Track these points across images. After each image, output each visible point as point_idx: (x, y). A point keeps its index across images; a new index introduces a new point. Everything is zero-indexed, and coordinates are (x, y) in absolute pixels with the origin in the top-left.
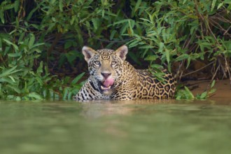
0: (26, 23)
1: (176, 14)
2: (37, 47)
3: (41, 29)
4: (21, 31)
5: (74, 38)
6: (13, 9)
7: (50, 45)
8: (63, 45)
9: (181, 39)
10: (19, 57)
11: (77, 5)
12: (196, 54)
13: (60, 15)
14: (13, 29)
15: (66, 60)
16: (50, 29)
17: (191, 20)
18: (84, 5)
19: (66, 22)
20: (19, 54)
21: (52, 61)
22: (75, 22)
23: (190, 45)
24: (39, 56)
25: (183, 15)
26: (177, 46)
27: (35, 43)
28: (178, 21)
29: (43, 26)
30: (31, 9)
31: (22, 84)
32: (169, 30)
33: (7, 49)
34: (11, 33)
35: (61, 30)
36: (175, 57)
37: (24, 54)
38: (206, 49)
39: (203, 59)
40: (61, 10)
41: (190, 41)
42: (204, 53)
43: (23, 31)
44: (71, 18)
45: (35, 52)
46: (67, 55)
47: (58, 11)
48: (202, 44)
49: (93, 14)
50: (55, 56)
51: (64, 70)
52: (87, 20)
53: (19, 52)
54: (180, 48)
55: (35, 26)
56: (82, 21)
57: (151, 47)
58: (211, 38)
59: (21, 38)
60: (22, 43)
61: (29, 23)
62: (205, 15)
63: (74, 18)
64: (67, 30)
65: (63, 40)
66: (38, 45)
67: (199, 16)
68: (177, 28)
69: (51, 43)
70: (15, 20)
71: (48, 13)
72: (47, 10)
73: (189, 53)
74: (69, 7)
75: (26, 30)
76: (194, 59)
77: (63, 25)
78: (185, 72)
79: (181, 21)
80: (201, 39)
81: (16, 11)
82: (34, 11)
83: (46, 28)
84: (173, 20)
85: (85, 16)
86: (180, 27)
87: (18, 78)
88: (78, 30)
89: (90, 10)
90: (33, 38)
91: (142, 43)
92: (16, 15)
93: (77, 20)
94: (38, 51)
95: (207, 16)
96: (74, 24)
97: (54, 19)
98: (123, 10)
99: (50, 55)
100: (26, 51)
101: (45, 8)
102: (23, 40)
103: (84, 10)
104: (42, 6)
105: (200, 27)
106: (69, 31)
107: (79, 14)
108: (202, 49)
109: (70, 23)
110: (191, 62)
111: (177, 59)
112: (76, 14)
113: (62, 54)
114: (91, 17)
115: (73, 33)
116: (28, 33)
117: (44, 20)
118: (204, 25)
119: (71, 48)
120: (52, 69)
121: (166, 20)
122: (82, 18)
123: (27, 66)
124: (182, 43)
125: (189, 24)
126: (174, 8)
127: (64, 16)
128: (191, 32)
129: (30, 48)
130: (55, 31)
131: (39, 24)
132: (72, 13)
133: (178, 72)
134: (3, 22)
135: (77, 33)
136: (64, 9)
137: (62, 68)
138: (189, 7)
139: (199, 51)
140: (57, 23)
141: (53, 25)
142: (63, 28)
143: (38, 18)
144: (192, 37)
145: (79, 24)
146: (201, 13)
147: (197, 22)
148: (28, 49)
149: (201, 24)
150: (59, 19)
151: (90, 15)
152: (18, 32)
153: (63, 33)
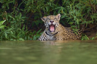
0: (18, 9)
1: (81, 5)
2: (22, 19)
3: (24, 11)
4: (16, 12)
5: (38, 15)
6: (13, 3)
7: (28, 18)
8: (34, 18)
9: (84, 15)
10: (15, 23)
11: (39, 1)
12: (90, 21)
13: (32, 5)
14: (12, 11)
15: (35, 24)
16: (28, 11)
17: (87, 7)
18: (42, 1)
19: (35, 8)
20: (15, 22)
21: (29, 24)
22: (38, 8)
23: (87, 18)
24: (23, 22)
25: (84, 4)
26: (82, 18)
27: (22, 17)
28: (82, 7)
29: (25, 10)
30: (20, 3)
31: (16, 34)
32: (78, 11)
33: (10, 19)
34: (12, 13)
35: (33, 12)
36: (81, 22)
37: (17, 22)
38: (94, 19)
39: (93, 23)
40: (33, 3)
41: (87, 16)
42: (93, 21)
43: (17, 12)
44: (37, 7)
45: (22, 21)
46: (35, 22)
47: (31, 4)
48: (92, 17)
49: (46, 5)
50: (30, 22)
51: (34, 28)
52: (44, 7)
53: (15, 21)
54: (83, 19)
55: (22, 10)
56: (41, 8)
57: (71, 18)
58: (96, 14)
59: (16, 15)
60: (16, 17)
61: (19, 9)
62: (94, 5)
63: (38, 6)
65: (33, 16)
66: (23, 18)
67: (91, 5)
68: (82, 10)
69: (29, 17)
70: (13, 7)
71: (27, 4)
72: (27, 3)
73: (87, 21)
74: (36, 2)
75: (18, 12)
76: (89, 23)
77: (34, 9)
78: (85, 29)
79: (84, 7)
80: (92, 15)
81: (14, 4)
82: (21, 3)
83: (26, 11)
84: (80, 7)
85: (43, 6)
86: (83, 10)
87: (15, 32)
88: (40, 12)
89: (45, 3)
90: (21, 15)
91: (67, 16)
92: (14, 5)
93: (39, 7)
94: (23, 20)
95: (95, 5)
96: (38, 9)
97: (30, 7)
98: (59, 3)
99: (28, 22)
100: (18, 20)
101: (26, 2)
102: (17, 16)
103: (42, 3)
104: (24, 2)
105: (91, 10)
106: (36, 12)
107: (40, 5)
108: (92, 19)
109: (36, 9)
110: (88, 24)
111: (82, 23)
112: (39, 5)
113: (33, 22)
114: (45, 6)
115: (38, 13)
116: (19, 13)
117: (26, 7)
118: (93, 9)
119: (37, 19)
120: (29, 28)
121: (77, 7)
122: (41, 6)
123: (18, 27)
124: (84, 16)
125: (87, 9)
126: (81, 2)
127: (34, 6)
128: (88, 12)
129: (20, 19)
130: (30, 12)
131: (23, 9)
132: (37, 4)
133: (82, 29)
134: (8, 8)
135: (39, 13)
136: (34, 3)
137: (33, 27)
138: (87, 2)
139: (91, 20)
140: (31, 9)
141: (29, 9)
142: (33, 10)
143: (23, 6)
144: (88, 14)
145: (40, 9)
146: (92, 4)
147: (90, 8)
148: (19, 19)
149: (92, 8)
150: (32, 7)
151: (45, 5)
152: (15, 12)
153: (34, 13)
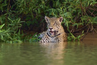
11: (31, 3)
12: (80, 23)
16: (20, 13)
18: (35, 3)
23: (77, 19)
29: (18, 12)
36: (71, 24)
38: (84, 21)
40: (25, 5)
48: (83, 19)
49: (38, 6)
52: (36, 9)
56: (34, 10)
58: (86, 16)
61: (12, 10)
62: (84, 7)
63: (30, 8)
64: (27, 13)
67: (81, 8)
71: (20, 6)
74: (28, 4)
75: (11, 13)
76: (79, 25)
88: (32, 13)
93: (32, 9)
96: (30, 11)
97: (22, 9)
101: (18, 4)
103: (34, 5)
107: (32, 7)
109: (28, 10)
115: (30, 14)
118: (83, 11)
122: (34, 8)
125: (78, 11)
126: (72, 4)
127: (26, 7)
130: (22, 13)
132: (30, 6)
133: (72, 30)
138: (78, 4)
139: (82, 22)
140: (23, 11)
142: (25, 12)
145: (32, 11)
153: (26, 14)
